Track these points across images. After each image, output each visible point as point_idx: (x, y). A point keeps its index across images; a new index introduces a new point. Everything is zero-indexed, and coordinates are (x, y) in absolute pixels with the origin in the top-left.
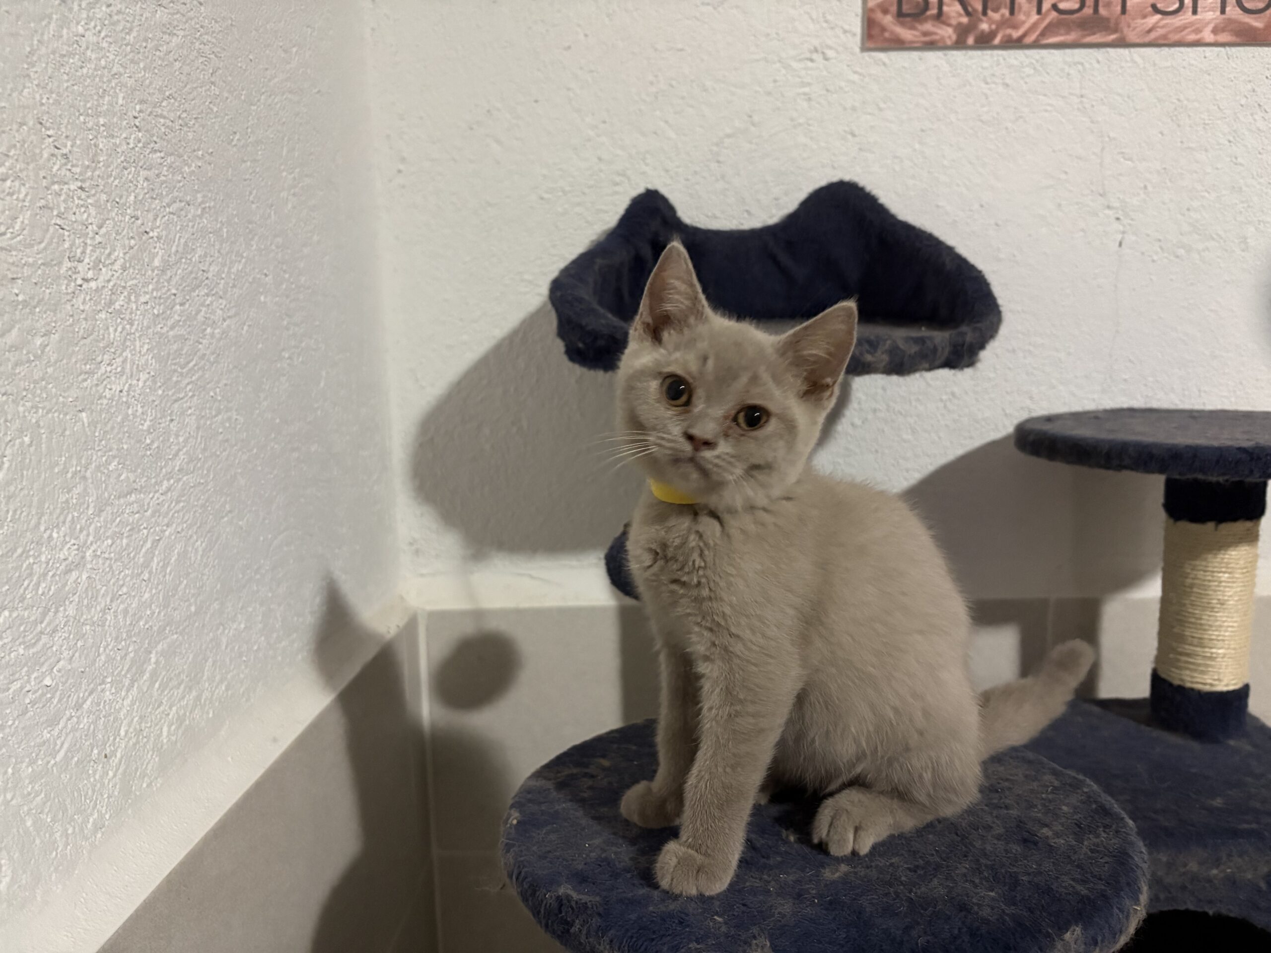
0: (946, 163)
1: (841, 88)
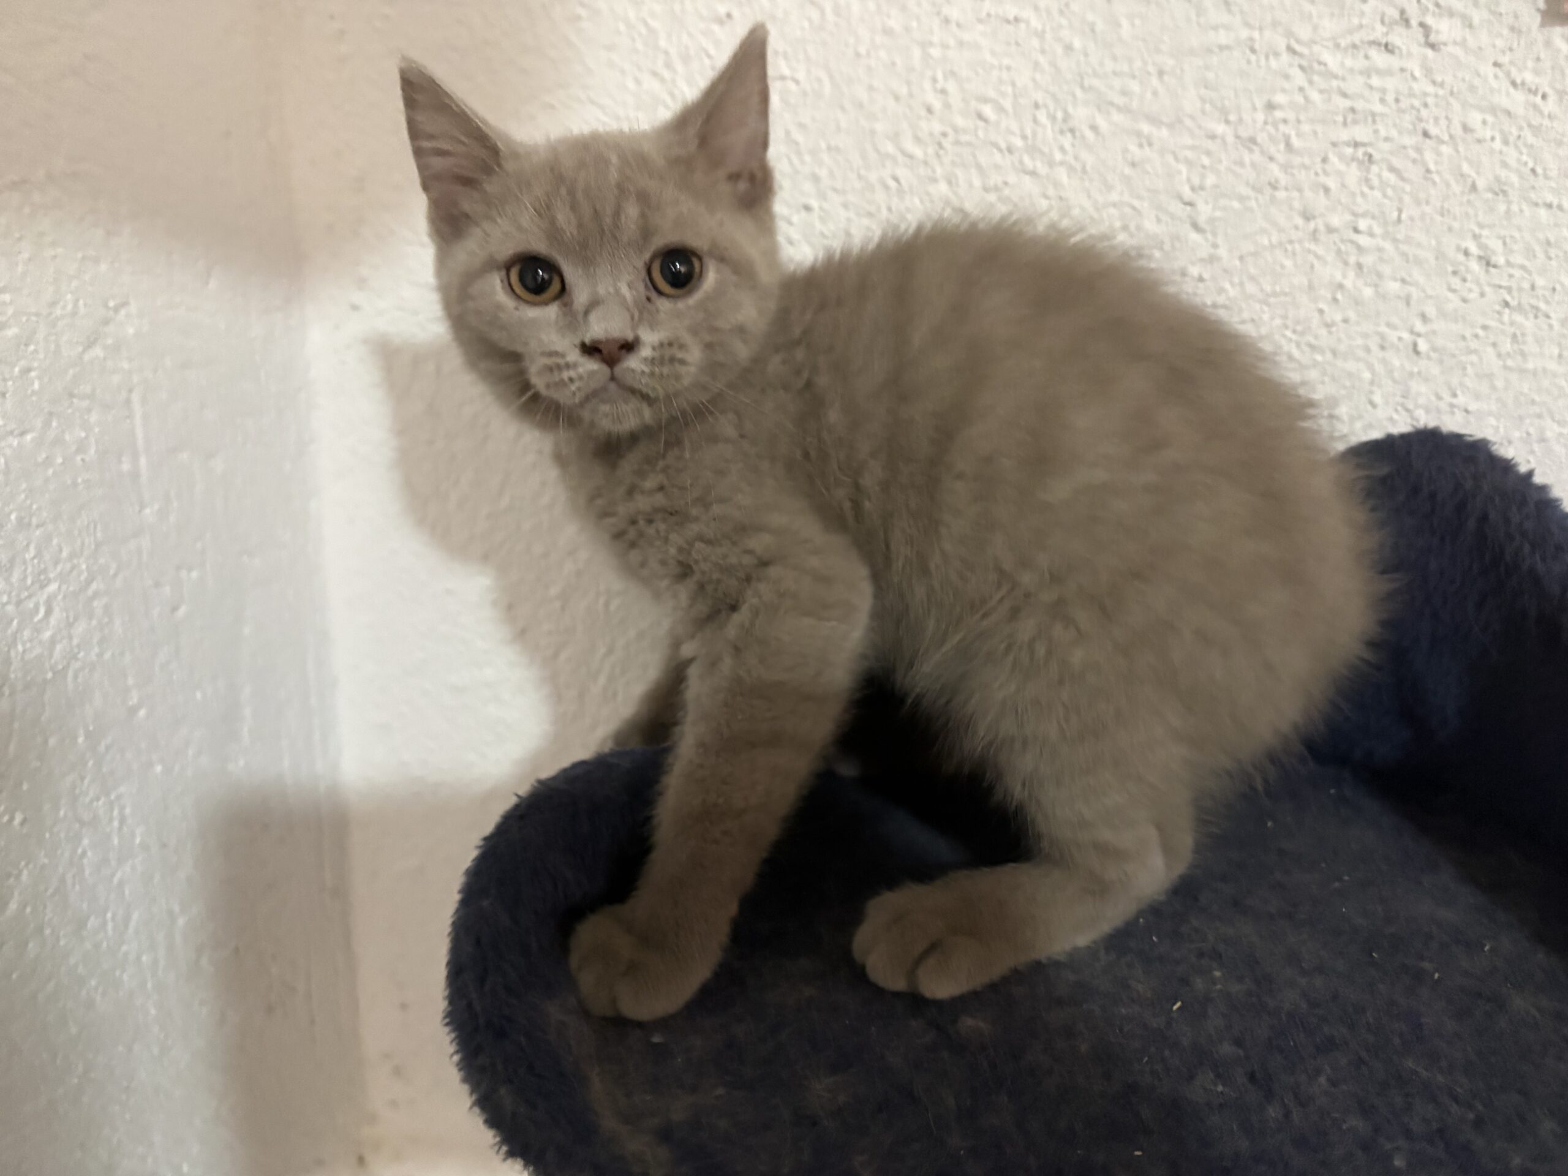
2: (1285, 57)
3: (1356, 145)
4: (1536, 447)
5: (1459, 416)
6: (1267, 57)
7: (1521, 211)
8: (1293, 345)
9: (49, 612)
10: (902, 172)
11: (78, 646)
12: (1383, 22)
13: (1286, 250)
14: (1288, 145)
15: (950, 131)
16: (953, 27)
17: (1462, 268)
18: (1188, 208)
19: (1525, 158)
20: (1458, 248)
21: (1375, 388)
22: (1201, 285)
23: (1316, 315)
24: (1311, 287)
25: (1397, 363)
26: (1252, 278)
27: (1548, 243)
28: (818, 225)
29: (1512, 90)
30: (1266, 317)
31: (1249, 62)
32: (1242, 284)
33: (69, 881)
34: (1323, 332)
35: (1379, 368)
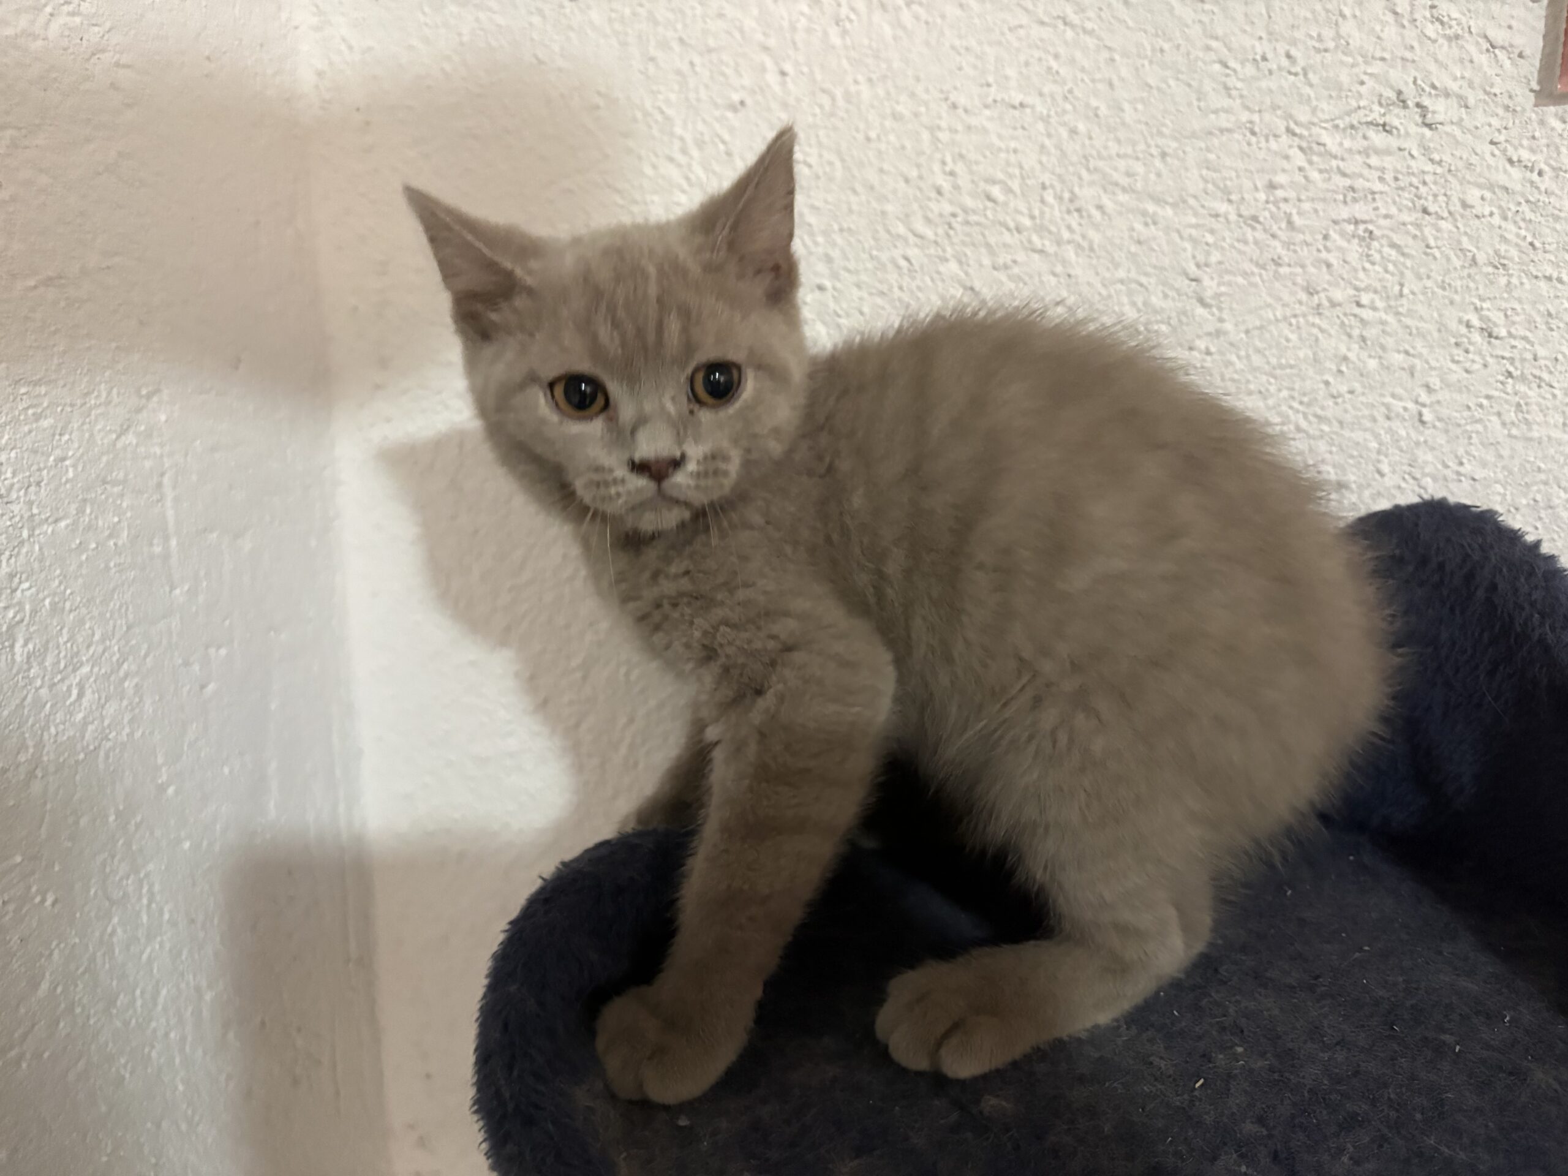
2: (1285, 139)
3: (1357, 222)
4: (1543, 515)
5: (1466, 484)
6: (1267, 141)
7: (1522, 284)
8: (1301, 416)
9: (81, 695)
10: (913, 252)
11: (109, 726)
12: (1380, 104)
13: (1291, 324)
14: (1290, 223)
15: (959, 211)
16: (960, 111)
17: (1465, 340)
18: (1194, 283)
19: (1523, 232)
20: (1460, 321)
21: (1382, 458)
22: (1209, 358)
23: (1322, 386)
24: (1316, 360)
25: (1403, 433)
26: (1258, 351)
27: (1550, 315)
28: (832, 305)
29: (1508, 166)
30: (1272, 389)
31: (1249, 144)
32: (1248, 356)
33: (99, 961)
34: (1330, 403)
35: (1386, 438)
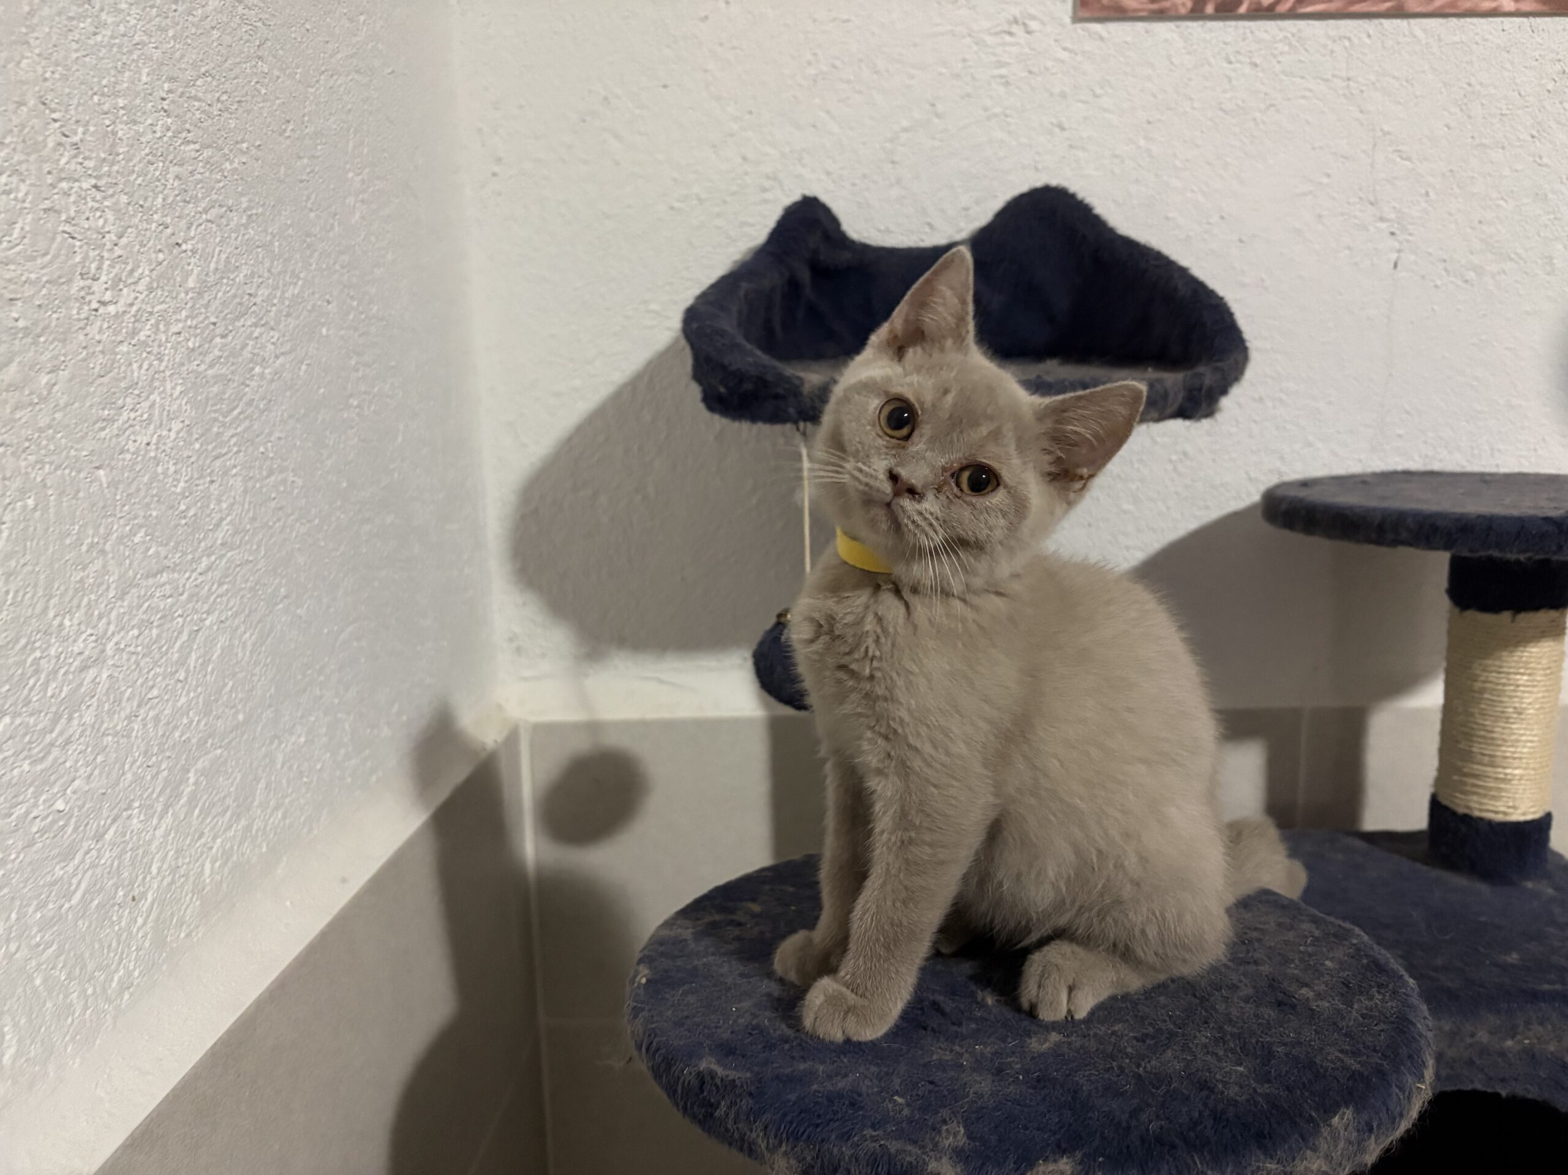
0: (1178, 164)
1: (1047, 69)
2: (968, 38)
6: (960, 39)
12: (1007, 23)
14: (973, 78)
16: (818, 23)
19: (1071, 81)
29: (1063, 51)
31: (953, 40)
